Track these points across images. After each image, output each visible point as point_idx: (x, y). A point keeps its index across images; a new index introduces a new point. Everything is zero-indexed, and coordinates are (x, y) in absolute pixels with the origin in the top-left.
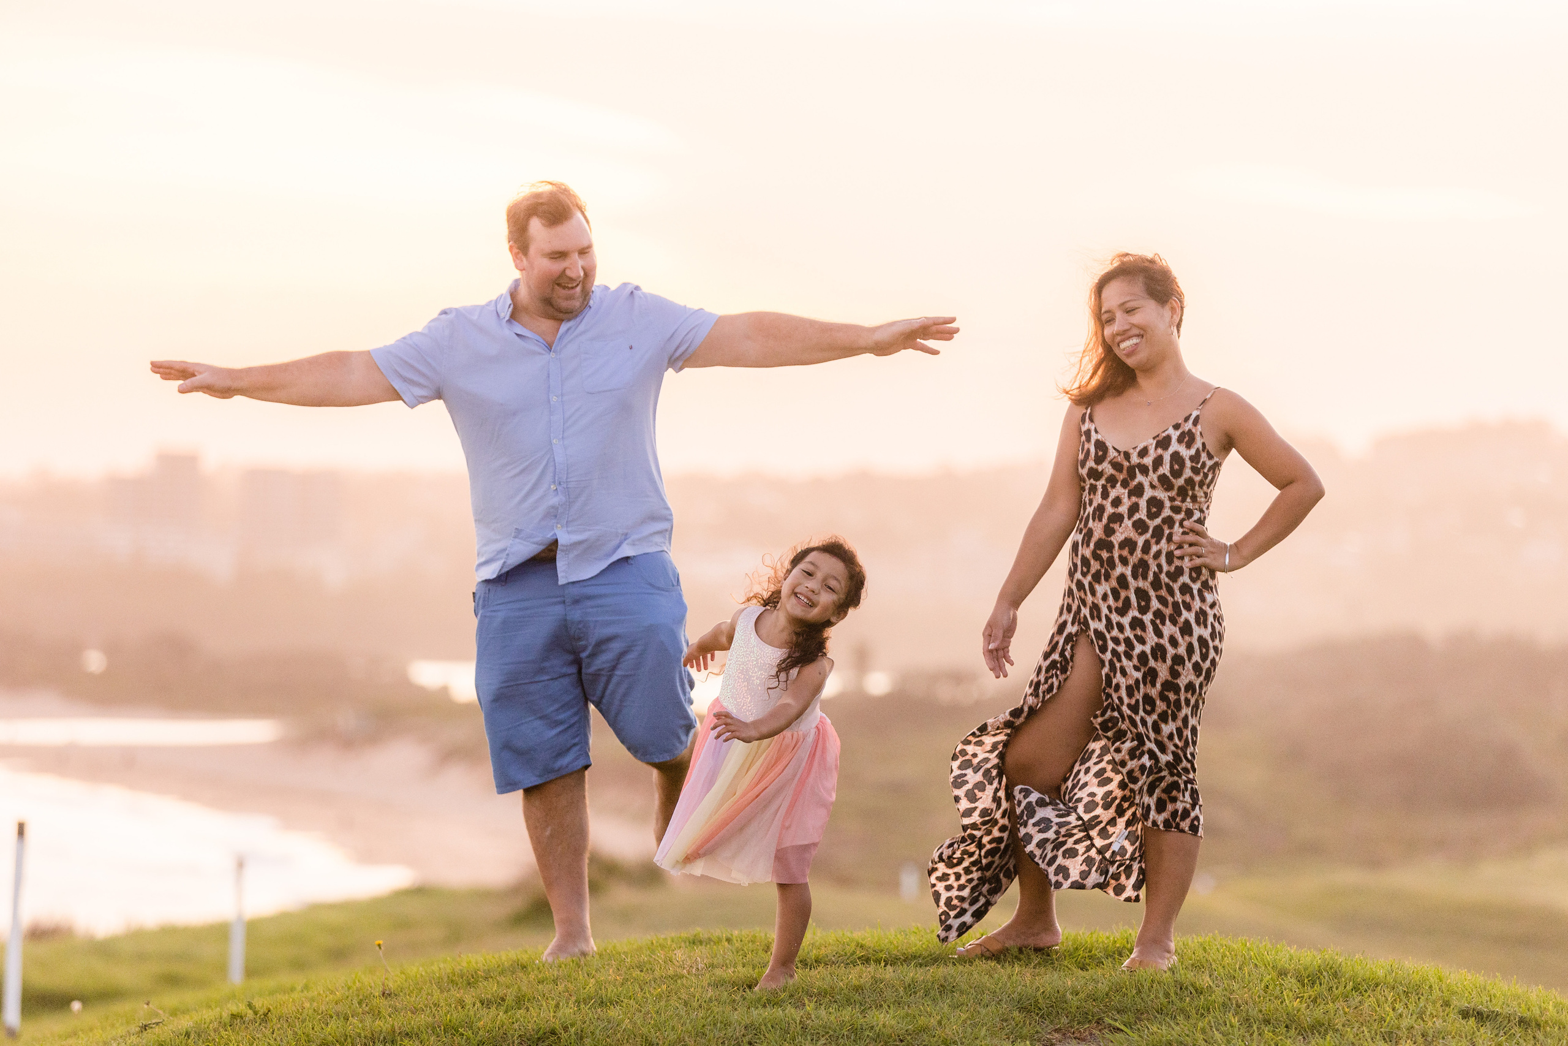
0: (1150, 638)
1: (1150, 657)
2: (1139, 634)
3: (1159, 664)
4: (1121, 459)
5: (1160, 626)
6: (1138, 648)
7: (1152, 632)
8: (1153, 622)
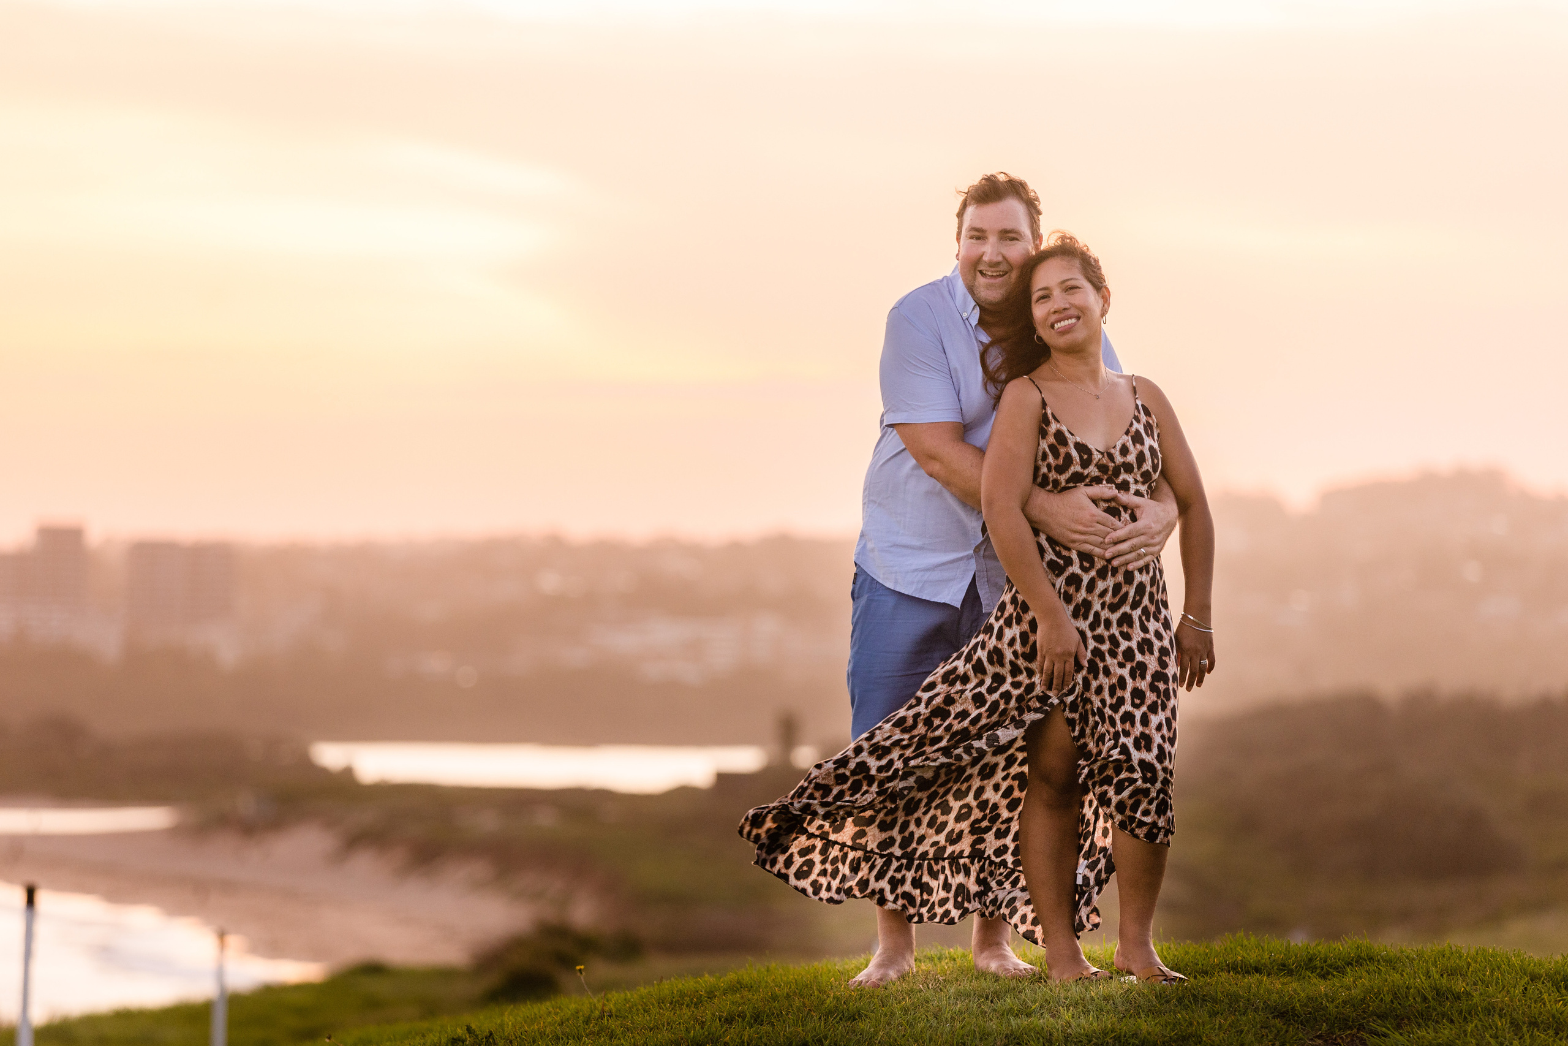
0: (1136, 634)
1: (1136, 651)
2: (1125, 630)
3: (1147, 657)
4: (1105, 460)
5: (1146, 623)
6: (1124, 645)
7: (1139, 628)
8: (1140, 618)
